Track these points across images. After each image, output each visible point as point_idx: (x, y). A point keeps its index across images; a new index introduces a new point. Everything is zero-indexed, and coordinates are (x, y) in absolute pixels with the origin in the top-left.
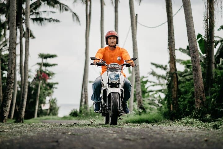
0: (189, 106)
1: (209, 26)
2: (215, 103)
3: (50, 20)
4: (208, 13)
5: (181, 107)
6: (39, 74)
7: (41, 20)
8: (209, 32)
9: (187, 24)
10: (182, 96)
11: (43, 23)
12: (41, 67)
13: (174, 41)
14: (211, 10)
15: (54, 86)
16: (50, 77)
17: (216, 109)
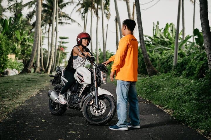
3: (66, 23)
6: (60, 48)
7: (61, 23)
11: (63, 24)
12: (60, 44)
15: (67, 54)
16: (65, 49)
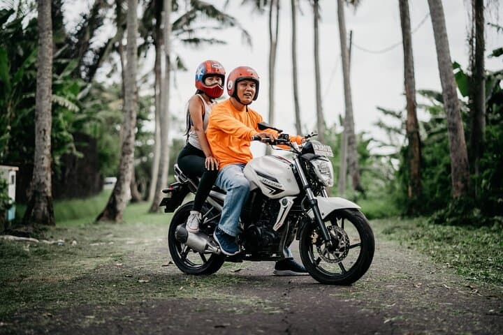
0: (441, 189)
1: (476, 51)
2: (488, 187)
4: (473, 27)
5: (427, 191)
8: (476, 62)
9: (437, 48)
10: (427, 170)
13: (414, 77)
14: (479, 23)
17: (491, 198)
